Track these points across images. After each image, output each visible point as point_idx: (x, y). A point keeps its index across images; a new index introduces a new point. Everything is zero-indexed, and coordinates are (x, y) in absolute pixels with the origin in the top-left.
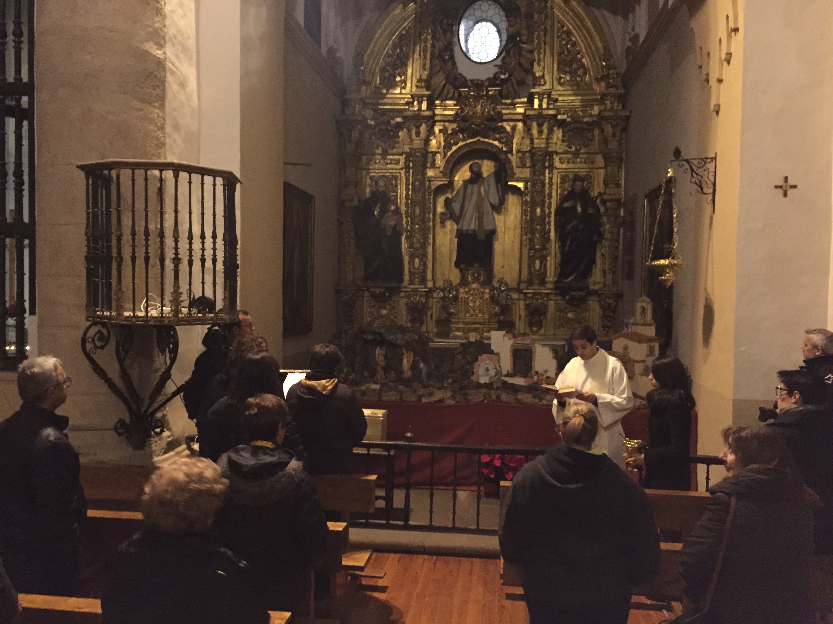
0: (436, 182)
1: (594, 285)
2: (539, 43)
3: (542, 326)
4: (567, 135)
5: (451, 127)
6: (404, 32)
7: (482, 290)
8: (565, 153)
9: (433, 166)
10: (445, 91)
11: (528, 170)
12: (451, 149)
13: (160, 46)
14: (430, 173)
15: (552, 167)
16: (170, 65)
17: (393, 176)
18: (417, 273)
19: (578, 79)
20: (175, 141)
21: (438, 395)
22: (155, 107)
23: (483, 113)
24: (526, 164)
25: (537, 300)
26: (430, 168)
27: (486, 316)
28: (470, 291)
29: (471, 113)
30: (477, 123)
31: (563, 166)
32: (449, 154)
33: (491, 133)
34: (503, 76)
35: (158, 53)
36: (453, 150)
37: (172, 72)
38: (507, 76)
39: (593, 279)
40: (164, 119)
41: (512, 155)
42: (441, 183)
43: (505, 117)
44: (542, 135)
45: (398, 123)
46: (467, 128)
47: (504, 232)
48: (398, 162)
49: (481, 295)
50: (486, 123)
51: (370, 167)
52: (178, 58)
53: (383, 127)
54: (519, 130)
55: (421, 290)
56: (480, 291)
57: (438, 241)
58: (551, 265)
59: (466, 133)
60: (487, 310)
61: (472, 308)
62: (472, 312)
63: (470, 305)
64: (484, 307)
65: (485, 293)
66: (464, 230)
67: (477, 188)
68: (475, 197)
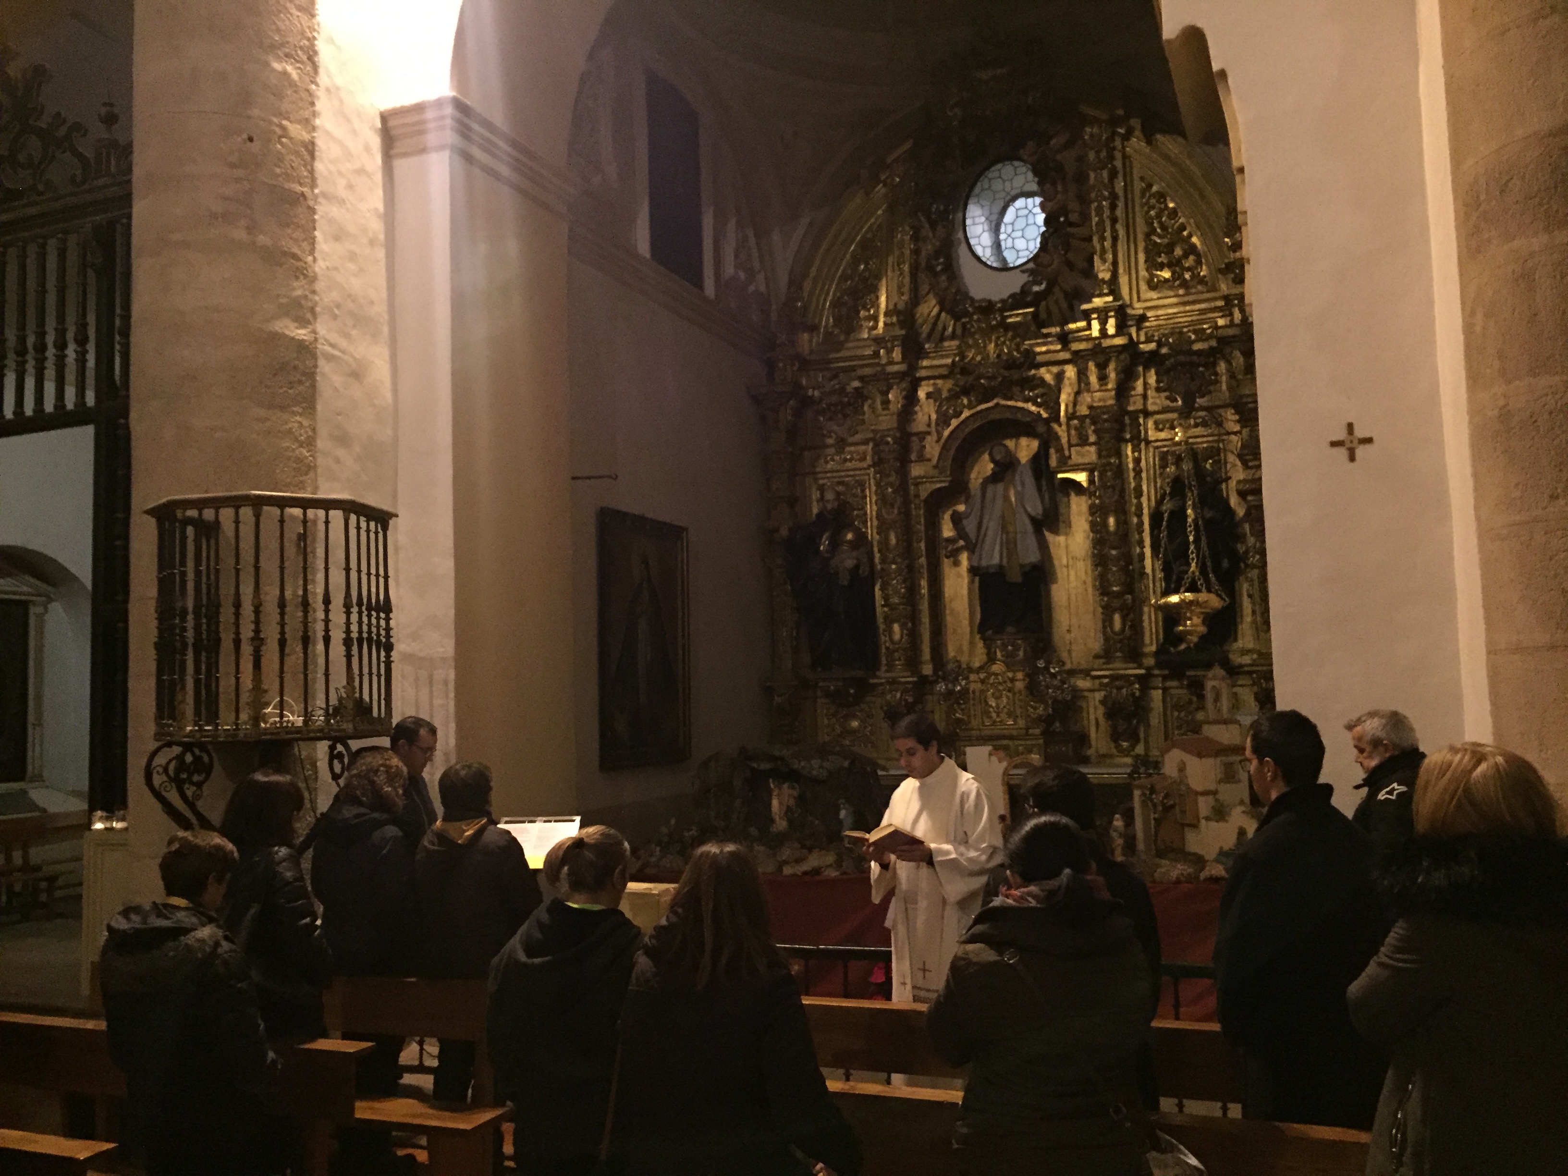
0: (928, 485)
1: (1243, 655)
2: (1101, 222)
3: (1138, 741)
4: (1165, 378)
5: (945, 386)
6: (869, 236)
7: (1010, 675)
8: (1165, 411)
9: (921, 458)
10: (940, 326)
11: (1093, 449)
12: (949, 425)
13: (303, 322)
14: (916, 470)
15: (1138, 440)
16: (327, 348)
17: (857, 481)
18: (897, 650)
19: (1187, 276)
20: (338, 461)
21: (814, 861)
22: (294, 414)
23: (999, 356)
24: (1088, 439)
25: (1119, 689)
26: (916, 461)
27: (1021, 723)
28: (988, 678)
29: (979, 358)
30: (990, 375)
31: (1163, 435)
32: (946, 433)
33: (1016, 389)
34: (1036, 288)
35: (302, 334)
36: (951, 428)
37: (330, 358)
38: (1043, 286)
39: (1240, 644)
40: (314, 430)
41: (1060, 425)
42: (938, 486)
43: (1039, 358)
44: (1106, 384)
45: (856, 389)
46: (972, 386)
47: (1067, 567)
48: (863, 459)
49: (1009, 685)
50: (1006, 373)
51: (818, 470)
52: (347, 336)
53: (834, 399)
54: (1069, 379)
55: (903, 680)
56: (1008, 677)
57: (946, 590)
58: (1151, 621)
59: (972, 394)
60: (1022, 712)
61: (994, 709)
62: (994, 717)
63: (990, 703)
64: (1017, 706)
65: (1017, 680)
66: (983, 567)
67: (1002, 489)
68: (999, 505)
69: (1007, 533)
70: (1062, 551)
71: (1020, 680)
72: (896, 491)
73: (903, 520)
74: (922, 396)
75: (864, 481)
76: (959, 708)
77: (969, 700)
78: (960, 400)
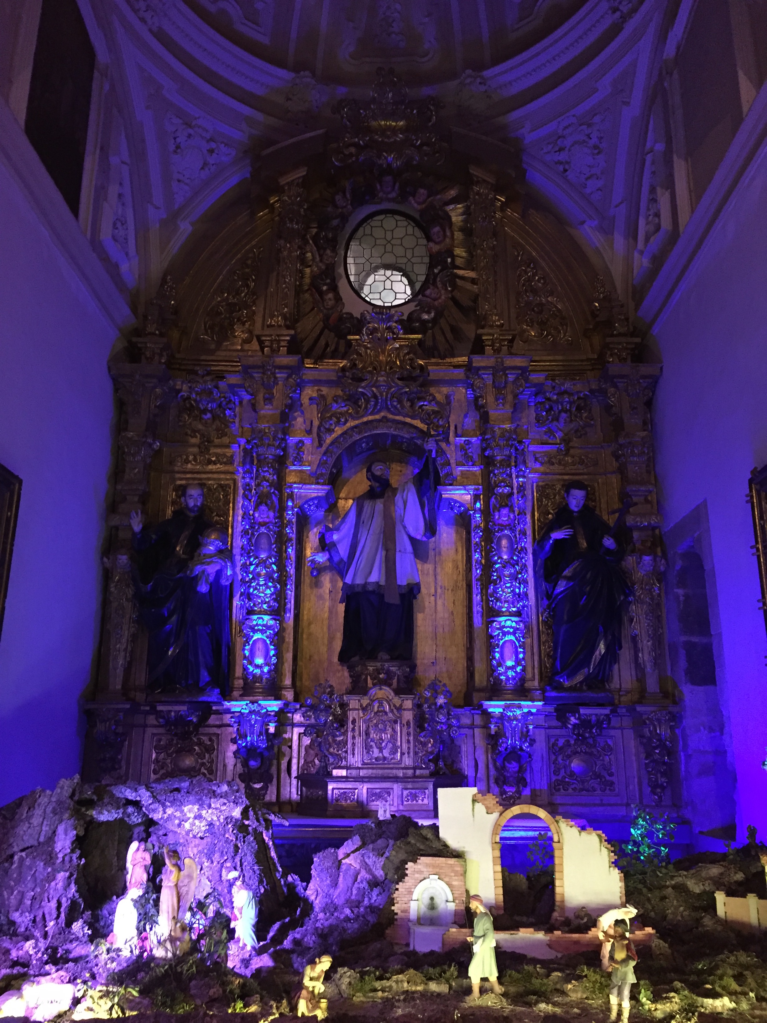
2: (486, 267)
5: (331, 392)
7: (398, 703)
9: (299, 461)
10: (322, 342)
11: (478, 472)
12: (332, 433)
14: (292, 477)
19: (554, 333)
23: (392, 368)
24: (472, 459)
26: (292, 468)
28: (371, 705)
29: (370, 368)
30: (382, 383)
32: (329, 440)
34: (425, 317)
36: (335, 435)
38: (433, 314)
41: (448, 444)
42: (313, 494)
43: (433, 376)
44: (503, 404)
46: (363, 394)
47: (435, 595)
49: (396, 714)
50: (399, 383)
51: (176, 468)
54: (459, 400)
56: (395, 706)
57: (305, 613)
58: (533, 654)
59: (360, 403)
60: (409, 748)
61: (376, 744)
62: (376, 753)
63: (371, 736)
64: (404, 741)
65: (404, 710)
66: (358, 585)
67: (382, 505)
68: (378, 522)
69: (387, 551)
70: (431, 579)
71: (409, 710)
72: (273, 492)
73: (277, 525)
74: (305, 400)
75: (228, 486)
76: (334, 741)
77: (347, 731)
78: (345, 409)
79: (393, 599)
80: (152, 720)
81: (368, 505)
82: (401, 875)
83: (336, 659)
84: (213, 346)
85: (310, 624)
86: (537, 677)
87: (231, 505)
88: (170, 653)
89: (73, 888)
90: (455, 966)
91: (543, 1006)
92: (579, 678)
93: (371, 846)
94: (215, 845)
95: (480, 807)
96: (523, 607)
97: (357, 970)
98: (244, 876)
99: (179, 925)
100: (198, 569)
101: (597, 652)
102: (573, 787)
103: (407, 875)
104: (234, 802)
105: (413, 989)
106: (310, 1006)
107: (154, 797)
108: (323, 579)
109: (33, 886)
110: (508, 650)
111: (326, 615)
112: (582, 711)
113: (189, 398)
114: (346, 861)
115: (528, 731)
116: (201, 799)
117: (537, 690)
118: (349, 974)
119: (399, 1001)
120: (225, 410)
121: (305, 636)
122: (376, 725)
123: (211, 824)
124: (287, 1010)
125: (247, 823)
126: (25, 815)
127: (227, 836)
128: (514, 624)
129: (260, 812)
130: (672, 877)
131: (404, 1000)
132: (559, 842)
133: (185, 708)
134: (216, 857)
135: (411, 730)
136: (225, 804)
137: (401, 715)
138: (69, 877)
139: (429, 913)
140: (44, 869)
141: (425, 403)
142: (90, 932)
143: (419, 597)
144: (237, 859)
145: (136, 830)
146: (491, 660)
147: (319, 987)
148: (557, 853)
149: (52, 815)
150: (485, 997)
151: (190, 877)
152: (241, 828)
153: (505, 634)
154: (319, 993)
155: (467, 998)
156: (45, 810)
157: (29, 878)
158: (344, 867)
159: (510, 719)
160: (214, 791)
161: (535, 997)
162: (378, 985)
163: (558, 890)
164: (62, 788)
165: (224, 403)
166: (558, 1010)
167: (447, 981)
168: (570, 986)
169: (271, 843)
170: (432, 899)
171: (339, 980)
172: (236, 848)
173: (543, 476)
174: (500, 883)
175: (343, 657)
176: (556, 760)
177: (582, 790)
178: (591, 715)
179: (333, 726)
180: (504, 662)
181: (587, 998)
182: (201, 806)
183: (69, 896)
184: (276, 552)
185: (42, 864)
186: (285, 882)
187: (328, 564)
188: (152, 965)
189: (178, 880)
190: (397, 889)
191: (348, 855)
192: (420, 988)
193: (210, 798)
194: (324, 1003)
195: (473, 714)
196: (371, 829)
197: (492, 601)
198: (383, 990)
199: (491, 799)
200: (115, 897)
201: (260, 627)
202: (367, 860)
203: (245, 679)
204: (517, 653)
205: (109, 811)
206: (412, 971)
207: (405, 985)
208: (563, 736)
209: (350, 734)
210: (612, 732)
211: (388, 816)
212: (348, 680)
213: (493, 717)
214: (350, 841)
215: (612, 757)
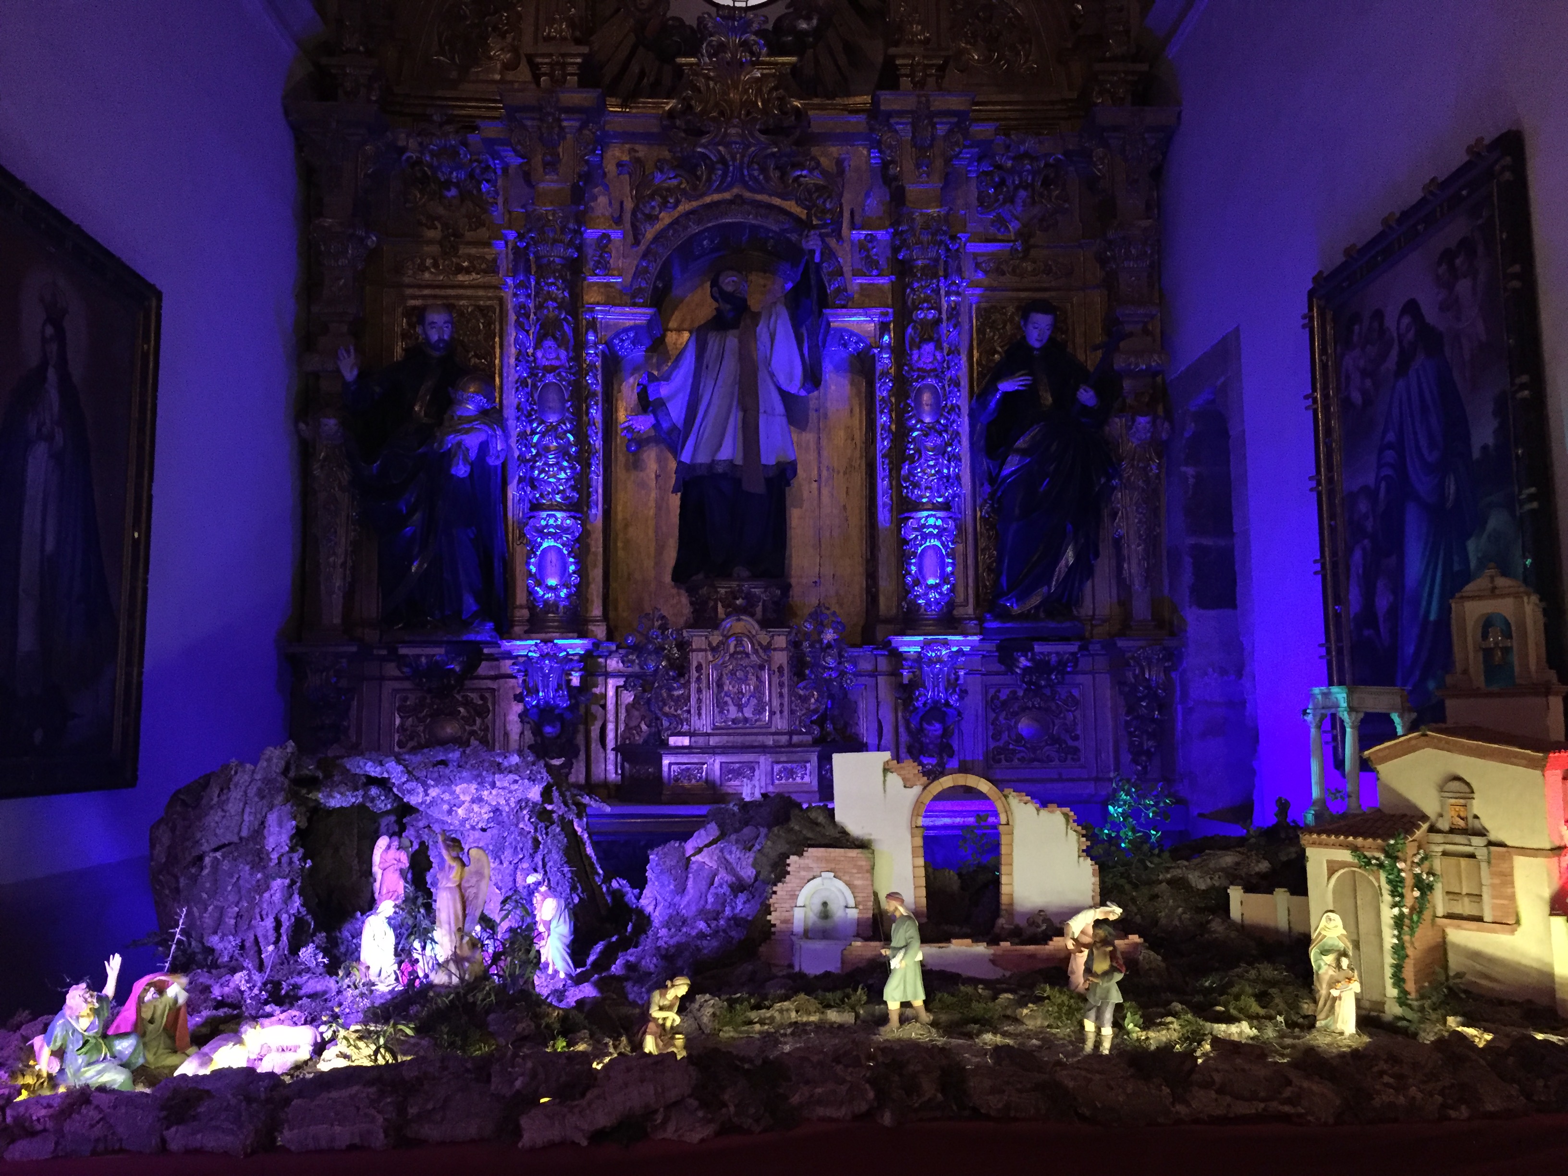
0: (611, 321)
5: (651, 153)
7: (765, 640)
9: (602, 272)
10: (635, 68)
11: (887, 286)
12: (655, 221)
14: (591, 294)
15: (957, 276)
24: (880, 268)
26: (592, 280)
28: (724, 643)
29: (714, 113)
31: (986, 281)
32: (650, 233)
36: (660, 226)
38: (815, 22)
39: (1088, 609)
42: (628, 322)
44: (928, 174)
47: (818, 480)
49: (763, 656)
50: (762, 138)
51: (406, 279)
54: (857, 169)
56: (760, 644)
57: (620, 508)
58: (966, 567)
59: (699, 173)
60: (782, 705)
61: (732, 699)
62: (733, 712)
63: (726, 688)
64: (774, 695)
65: (775, 649)
66: (701, 464)
67: (736, 340)
68: (730, 365)
69: (745, 411)
70: (812, 456)
71: (782, 650)
72: (565, 319)
73: (573, 371)
74: (610, 167)
75: (491, 308)
76: (671, 696)
77: (689, 681)
78: (675, 182)
79: (756, 486)
80: (391, 669)
81: (713, 341)
82: (780, 872)
83: (668, 578)
84: (454, 75)
85: (626, 526)
86: (971, 600)
87: (497, 339)
88: (413, 569)
89: (297, 901)
90: (863, 989)
91: (988, 1037)
92: (1035, 600)
93: (733, 837)
94: (504, 838)
95: (894, 779)
96: (954, 496)
97: (724, 997)
98: (549, 880)
99: (466, 939)
100: (451, 440)
101: (1063, 562)
102: (1019, 756)
103: (788, 873)
104: (529, 779)
105: (805, 1019)
106: (661, 1044)
107: (409, 773)
108: (645, 456)
109: (237, 899)
110: (930, 562)
111: (652, 512)
112: (1037, 648)
113: (419, 162)
114: (698, 858)
115: (957, 678)
116: (479, 775)
117: (971, 619)
118: (712, 1002)
119: (785, 1035)
120: (480, 183)
121: (620, 544)
122: (733, 673)
123: (496, 810)
124: (628, 1049)
125: (549, 807)
126: (215, 799)
127: (521, 826)
128: (939, 522)
129: (568, 794)
130: (1167, 869)
131: (792, 1034)
132: (1008, 824)
133: (442, 651)
134: (507, 855)
135: (785, 679)
136: (516, 782)
137: (769, 657)
138: (290, 886)
139: (821, 923)
140: (251, 875)
141: (804, 173)
142: (326, 961)
143: (795, 482)
144: (538, 859)
145: (384, 822)
146: (904, 576)
147: (673, 1018)
148: (1004, 840)
149: (256, 799)
150: (907, 1027)
151: (479, 874)
152: (542, 815)
153: (925, 537)
154: (672, 1027)
155: (882, 1029)
156: (245, 792)
157: (229, 888)
158: (694, 867)
159: (931, 662)
160: (499, 764)
161: (977, 1026)
162: (754, 1015)
163: (1004, 889)
164: (269, 760)
165: (478, 171)
166: (1010, 1041)
167: (853, 1008)
168: (1025, 1011)
169: (586, 836)
170: (825, 904)
171: (699, 1010)
172: (536, 843)
173: (988, 293)
174: (923, 882)
175: (680, 575)
176: (996, 719)
177: (1033, 760)
178: (1050, 654)
179: (668, 674)
180: (925, 580)
181: (1049, 1026)
182: (481, 784)
183: (292, 912)
184: (572, 413)
185: (247, 868)
186: (608, 889)
187: (653, 433)
188: (431, 994)
189: (461, 879)
190: (775, 893)
191: (699, 851)
192: (814, 1018)
193: (494, 773)
194: (680, 1040)
195: (876, 656)
196: (734, 814)
197: (907, 488)
198: (762, 1022)
199: (911, 767)
200: (359, 914)
201: (552, 530)
202: (728, 857)
203: (531, 607)
204: (943, 565)
205: (341, 794)
206: (802, 996)
207: (793, 1014)
208: (1008, 686)
209: (693, 686)
210: (1080, 679)
211: (758, 796)
212: (687, 610)
213: (906, 659)
214: (702, 831)
215: (1078, 714)
